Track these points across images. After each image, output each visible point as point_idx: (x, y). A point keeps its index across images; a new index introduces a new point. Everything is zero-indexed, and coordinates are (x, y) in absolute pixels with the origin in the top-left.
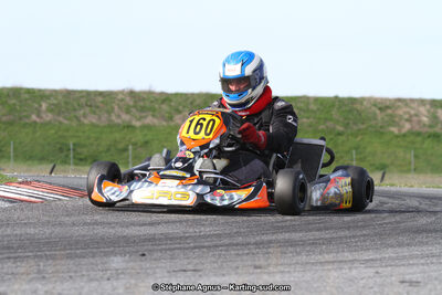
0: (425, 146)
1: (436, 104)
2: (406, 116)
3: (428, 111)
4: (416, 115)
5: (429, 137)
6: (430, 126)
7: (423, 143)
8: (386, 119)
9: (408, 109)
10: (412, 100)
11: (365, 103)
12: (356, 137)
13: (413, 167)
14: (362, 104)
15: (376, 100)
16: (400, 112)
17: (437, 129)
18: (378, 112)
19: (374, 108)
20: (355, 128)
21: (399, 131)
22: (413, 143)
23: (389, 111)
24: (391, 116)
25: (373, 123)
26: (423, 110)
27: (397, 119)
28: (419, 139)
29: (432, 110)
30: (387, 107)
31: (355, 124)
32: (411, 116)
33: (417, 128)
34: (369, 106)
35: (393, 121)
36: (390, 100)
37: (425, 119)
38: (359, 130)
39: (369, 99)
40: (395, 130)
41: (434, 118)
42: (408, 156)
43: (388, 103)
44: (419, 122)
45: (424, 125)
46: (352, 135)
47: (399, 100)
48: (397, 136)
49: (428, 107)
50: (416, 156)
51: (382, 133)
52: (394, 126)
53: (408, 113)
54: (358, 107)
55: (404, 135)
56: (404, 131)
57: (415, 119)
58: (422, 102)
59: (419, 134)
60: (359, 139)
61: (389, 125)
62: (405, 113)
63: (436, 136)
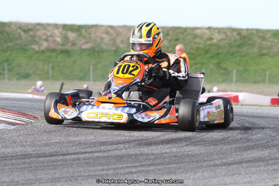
0: (59, 59)
1: (66, 27)
2: (44, 37)
3: (61, 33)
4: (52, 36)
5: (62, 52)
6: (62, 45)
7: (57, 57)
8: (29, 38)
9: (45, 32)
10: (49, 25)
11: (12, 26)
12: (6, 52)
13: (50, 75)
14: (10, 27)
15: (20, 24)
16: (40, 33)
17: (68, 47)
18: (22, 33)
19: (19, 30)
20: (5, 45)
21: (39, 48)
22: (50, 57)
23: (31, 33)
24: (32, 36)
25: (19, 42)
26: (56, 32)
27: (37, 39)
28: (54, 54)
29: (64, 32)
30: (30, 30)
31: (5, 42)
32: (48, 37)
33: (52, 46)
34: (15, 28)
35: (34, 40)
36: (32, 24)
37: (58, 39)
38: (8, 47)
39: (16, 24)
40: (36, 47)
41: (66, 38)
42: (46, 67)
43: (30, 27)
44: (54, 41)
45: (58, 44)
46: (3, 50)
47: (39, 24)
48: (37, 52)
49: (61, 30)
50: (53, 68)
51: (26, 50)
52: (35, 44)
53: (46, 34)
54: (7, 29)
55: (43, 52)
56: (42, 48)
57: (51, 39)
58: (56, 26)
59: (53, 51)
60: (8, 53)
61: (31, 44)
62: (43, 34)
63: (67, 52)
